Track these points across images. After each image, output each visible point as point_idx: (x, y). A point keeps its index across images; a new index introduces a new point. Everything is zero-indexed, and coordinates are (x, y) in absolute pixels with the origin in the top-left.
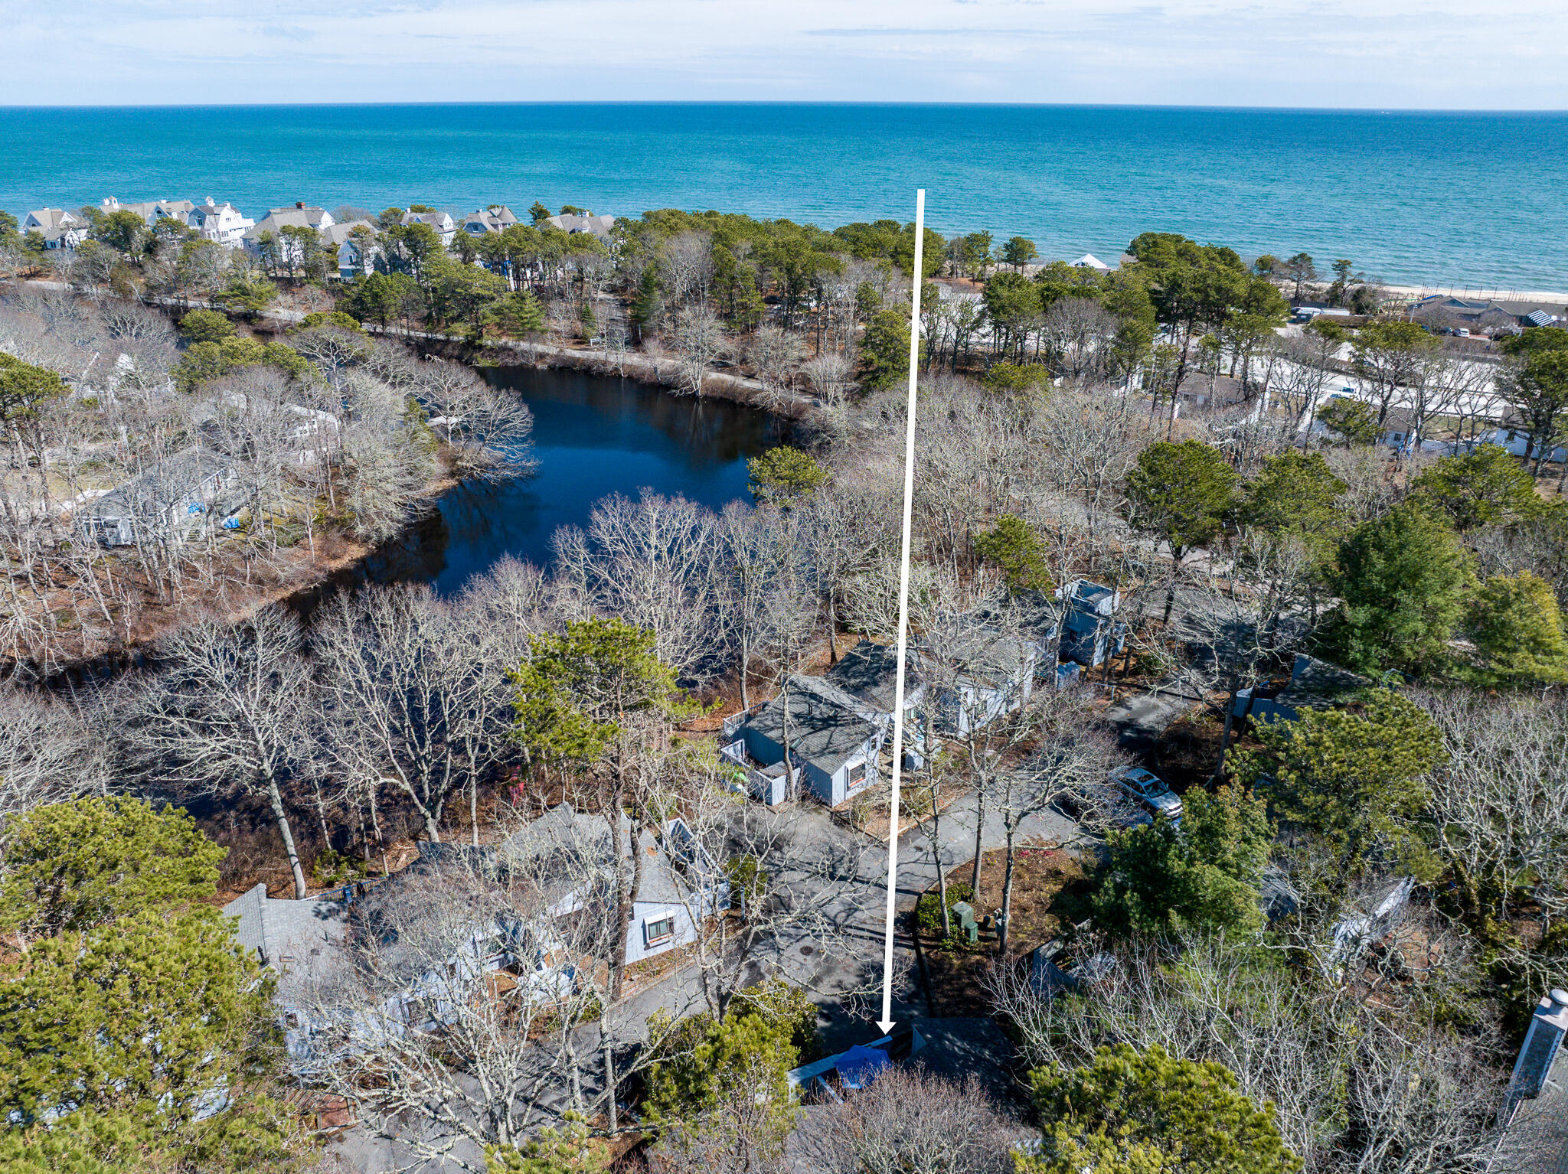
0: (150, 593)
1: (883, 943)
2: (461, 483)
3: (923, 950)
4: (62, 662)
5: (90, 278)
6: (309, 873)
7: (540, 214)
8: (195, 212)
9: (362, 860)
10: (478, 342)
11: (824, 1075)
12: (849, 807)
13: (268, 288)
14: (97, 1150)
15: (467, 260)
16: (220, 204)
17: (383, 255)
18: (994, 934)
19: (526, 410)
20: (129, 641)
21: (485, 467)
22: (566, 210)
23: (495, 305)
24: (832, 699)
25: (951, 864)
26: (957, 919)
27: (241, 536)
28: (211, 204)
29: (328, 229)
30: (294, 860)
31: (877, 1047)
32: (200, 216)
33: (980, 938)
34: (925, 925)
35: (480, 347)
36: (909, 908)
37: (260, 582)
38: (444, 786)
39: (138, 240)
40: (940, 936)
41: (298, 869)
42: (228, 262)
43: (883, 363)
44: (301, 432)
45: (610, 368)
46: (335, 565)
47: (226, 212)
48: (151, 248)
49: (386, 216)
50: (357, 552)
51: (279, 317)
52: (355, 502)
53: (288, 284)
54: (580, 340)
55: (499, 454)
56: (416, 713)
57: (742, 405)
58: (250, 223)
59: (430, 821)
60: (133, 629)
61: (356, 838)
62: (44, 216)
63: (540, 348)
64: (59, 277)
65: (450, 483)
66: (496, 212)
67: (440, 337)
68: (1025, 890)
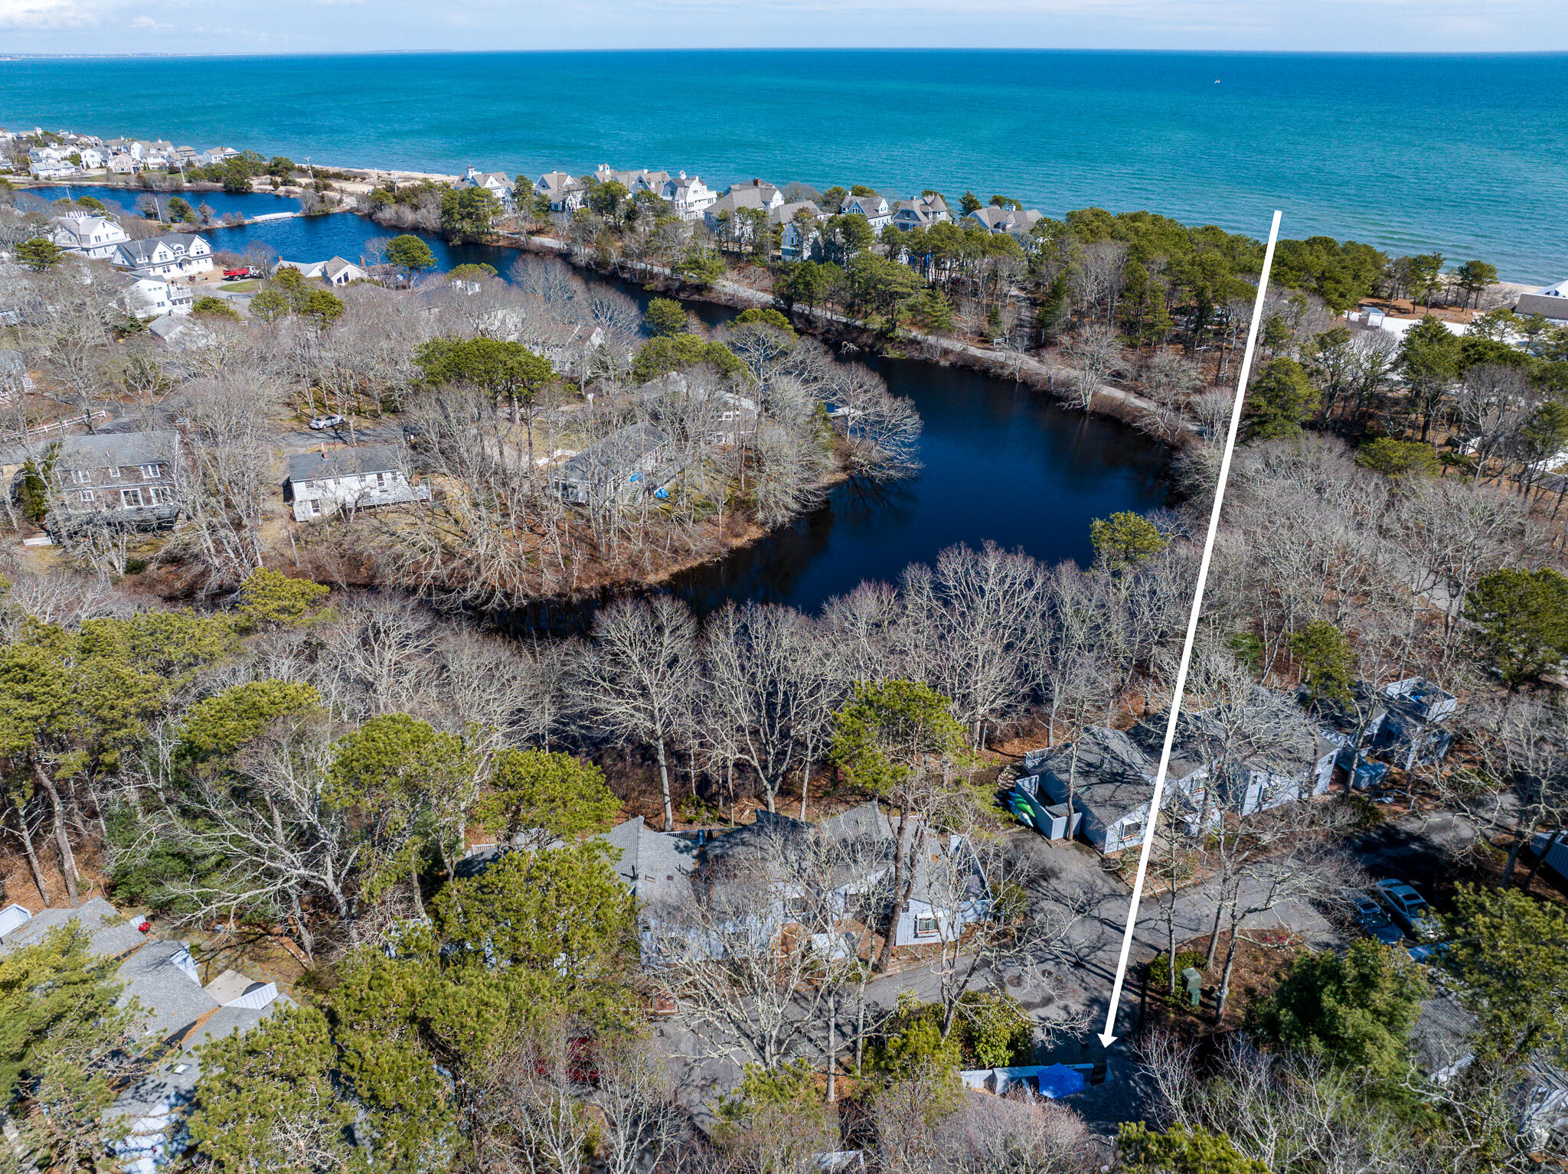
0: (595, 547)
1: (1113, 982)
2: (852, 477)
3: (1147, 999)
4: (526, 596)
5: (580, 241)
6: (676, 808)
7: (970, 206)
8: (670, 184)
9: (716, 807)
10: (891, 335)
11: (1028, 1079)
12: (1117, 856)
13: (719, 264)
14: (529, 994)
15: (892, 255)
16: (690, 178)
17: (820, 239)
18: (1214, 1004)
19: (917, 417)
20: (574, 586)
21: (875, 465)
22: (996, 201)
23: (911, 301)
24: (1125, 757)
25: (1197, 930)
26: (1184, 982)
27: (667, 506)
28: (683, 177)
29: (777, 209)
30: (667, 799)
31: (1079, 1071)
32: (673, 188)
33: (1202, 1003)
34: (1154, 979)
35: (892, 339)
36: (1146, 961)
37: (676, 551)
38: (784, 768)
39: (622, 208)
40: (1166, 991)
41: (669, 807)
42: (690, 233)
43: (1272, 410)
44: (727, 416)
45: (1007, 372)
46: (736, 543)
47: (695, 185)
48: (631, 215)
49: (829, 195)
50: (755, 533)
51: (727, 290)
52: (760, 491)
53: (735, 259)
54: (984, 339)
55: (888, 453)
56: (771, 707)
57: (1128, 425)
58: (713, 195)
59: (769, 792)
60: (579, 578)
61: (714, 787)
62: (551, 178)
63: (946, 343)
64: (557, 236)
65: (841, 476)
66: (929, 199)
67: (859, 323)
68: (1257, 972)
